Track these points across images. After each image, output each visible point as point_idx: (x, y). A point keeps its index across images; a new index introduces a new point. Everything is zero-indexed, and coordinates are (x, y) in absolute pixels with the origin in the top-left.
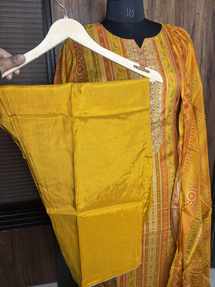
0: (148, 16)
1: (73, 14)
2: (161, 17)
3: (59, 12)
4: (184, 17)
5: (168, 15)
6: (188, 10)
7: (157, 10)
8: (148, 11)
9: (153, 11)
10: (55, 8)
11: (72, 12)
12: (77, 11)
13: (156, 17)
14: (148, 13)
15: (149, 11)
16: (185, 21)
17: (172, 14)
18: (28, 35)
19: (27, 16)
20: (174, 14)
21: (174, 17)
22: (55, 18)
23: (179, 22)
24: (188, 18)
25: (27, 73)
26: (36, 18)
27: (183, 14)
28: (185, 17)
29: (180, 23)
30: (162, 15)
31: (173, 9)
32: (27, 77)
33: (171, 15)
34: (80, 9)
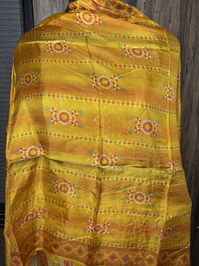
0: (146, 10)
1: (57, 9)
2: (162, 12)
3: (41, 6)
4: (191, 11)
5: (170, 10)
6: (197, 3)
7: (157, 3)
8: (146, 4)
9: (152, 4)
10: (37, 2)
11: (56, 6)
12: (61, 5)
13: (156, 12)
14: (145, 7)
15: (148, 4)
16: (192, 16)
17: (177, 8)
18: (6, 32)
19: (4, 11)
20: (179, 8)
21: (179, 11)
22: (36, 13)
23: (184, 18)
24: (197, 12)
25: (4, 73)
26: (15, 13)
27: (191, 8)
28: (193, 12)
29: (186, 18)
30: (163, 8)
31: (178, 2)
32: (5, 78)
33: (175, 10)
34: (65, 2)
